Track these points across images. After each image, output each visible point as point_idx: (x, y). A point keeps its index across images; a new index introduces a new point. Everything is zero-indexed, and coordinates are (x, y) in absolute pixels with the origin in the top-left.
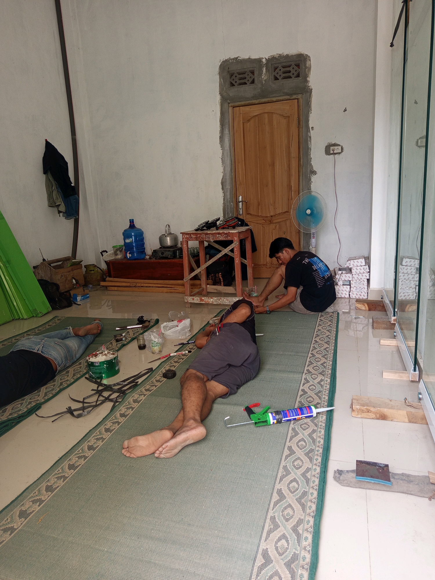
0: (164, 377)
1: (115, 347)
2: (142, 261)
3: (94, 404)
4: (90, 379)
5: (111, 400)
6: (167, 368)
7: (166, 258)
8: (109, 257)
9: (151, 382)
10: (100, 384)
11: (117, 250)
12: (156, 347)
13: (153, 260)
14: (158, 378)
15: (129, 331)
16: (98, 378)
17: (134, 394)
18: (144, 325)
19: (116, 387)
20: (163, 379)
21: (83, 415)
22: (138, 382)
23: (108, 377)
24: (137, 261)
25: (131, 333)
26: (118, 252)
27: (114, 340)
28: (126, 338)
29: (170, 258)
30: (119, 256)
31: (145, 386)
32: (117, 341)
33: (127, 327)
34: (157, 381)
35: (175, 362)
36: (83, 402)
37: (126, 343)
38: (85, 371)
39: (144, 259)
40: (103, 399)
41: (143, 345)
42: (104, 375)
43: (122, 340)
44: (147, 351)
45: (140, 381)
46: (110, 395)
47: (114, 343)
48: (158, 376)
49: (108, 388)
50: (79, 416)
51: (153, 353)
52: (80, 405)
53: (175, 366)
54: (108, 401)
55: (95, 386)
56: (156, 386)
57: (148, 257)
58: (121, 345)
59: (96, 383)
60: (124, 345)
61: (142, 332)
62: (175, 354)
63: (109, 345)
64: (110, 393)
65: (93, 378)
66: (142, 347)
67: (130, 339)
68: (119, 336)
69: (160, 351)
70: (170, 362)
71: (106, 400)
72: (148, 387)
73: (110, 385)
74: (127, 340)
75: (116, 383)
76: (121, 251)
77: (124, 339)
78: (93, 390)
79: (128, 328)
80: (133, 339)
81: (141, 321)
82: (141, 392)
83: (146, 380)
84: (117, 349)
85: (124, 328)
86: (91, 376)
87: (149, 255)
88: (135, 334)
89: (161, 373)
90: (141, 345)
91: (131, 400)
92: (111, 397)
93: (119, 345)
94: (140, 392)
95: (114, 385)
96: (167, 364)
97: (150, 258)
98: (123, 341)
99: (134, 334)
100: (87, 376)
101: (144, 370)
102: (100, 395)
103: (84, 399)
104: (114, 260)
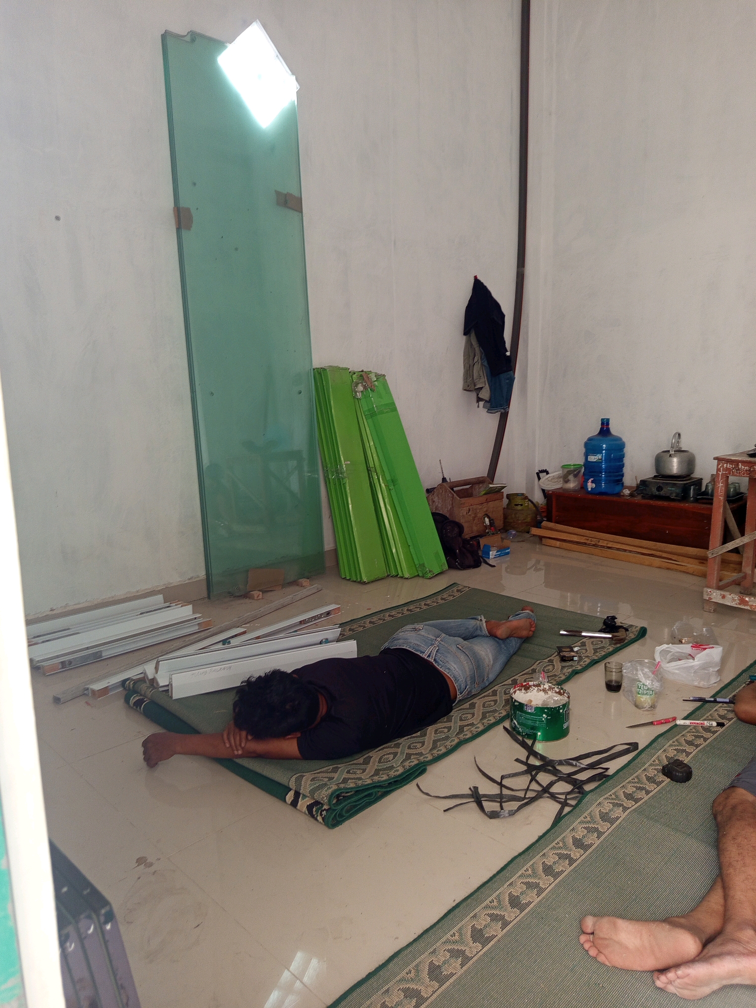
0: (664, 774)
1: (560, 672)
2: (615, 498)
3: (521, 794)
4: (512, 733)
5: (553, 797)
6: (671, 753)
7: (667, 498)
8: (551, 483)
9: (637, 777)
10: (532, 752)
11: (569, 472)
12: (645, 697)
13: (638, 499)
14: (652, 773)
15: (585, 642)
16: (529, 736)
17: (602, 798)
18: (616, 636)
19: (566, 770)
20: (661, 777)
21: (501, 815)
22: (607, 769)
23: (548, 738)
24: (604, 497)
25: (590, 647)
26: (571, 477)
27: (557, 655)
28: (580, 658)
29: (673, 500)
30: (572, 485)
31: (624, 784)
32: (563, 659)
33: (581, 632)
34: (650, 779)
35: (690, 743)
36: (501, 784)
37: (580, 668)
38: (504, 713)
39: (618, 495)
40: (540, 789)
41: (616, 682)
42: (539, 734)
43: (573, 660)
44: (623, 699)
45: (613, 766)
46: (551, 784)
47: (558, 664)
48: (651, 766)
49: (548, 765)
50: (493, 815)
51: (637, 706)
52: (494, 790)
53: (688, 754)
54: (548, 797)
55: (522, 754)
56: (648, 792)
57: (627, 492)
58: (570, 670)
59: (523, 745)
60: (576, 673)
61: (611, 649)
62: (688, 722)
63: (549, 665)
64: (554, 778)
65: (519, 733)
66: (614, 687)
67: (588, 661)
68: (568, 650)
69: (653, 707)
70: (677, 740)
71: (545, 793)
72: (630, 790)
73: (552, 761)
74: (582, 663)
75: (564, 760)
76: (576, 476)
77: (576, 658)
78: (517, 760)
79: (583, 634)
80: (594, 663)
81: (610, 625)
82: (617, 796)
83: (624, 771)
84: (563, 677)
85: (575, 634)
86: (514, 728)
87: (629, 488)
88: (597, 652)
89: (657, 762)
90: (611, 681)
91: (595, 810)
92: (554, 789)
93: (568, 671)
94: (613, 796)
95: (561, 763)
96: (671, 742)
97: (631, 495)
98: (575, 662)
99: (595, 651)
100: (507, 724)
101: (621, 744)
102: (533, 779)
103: (503, 777)
104: (561, 491)
